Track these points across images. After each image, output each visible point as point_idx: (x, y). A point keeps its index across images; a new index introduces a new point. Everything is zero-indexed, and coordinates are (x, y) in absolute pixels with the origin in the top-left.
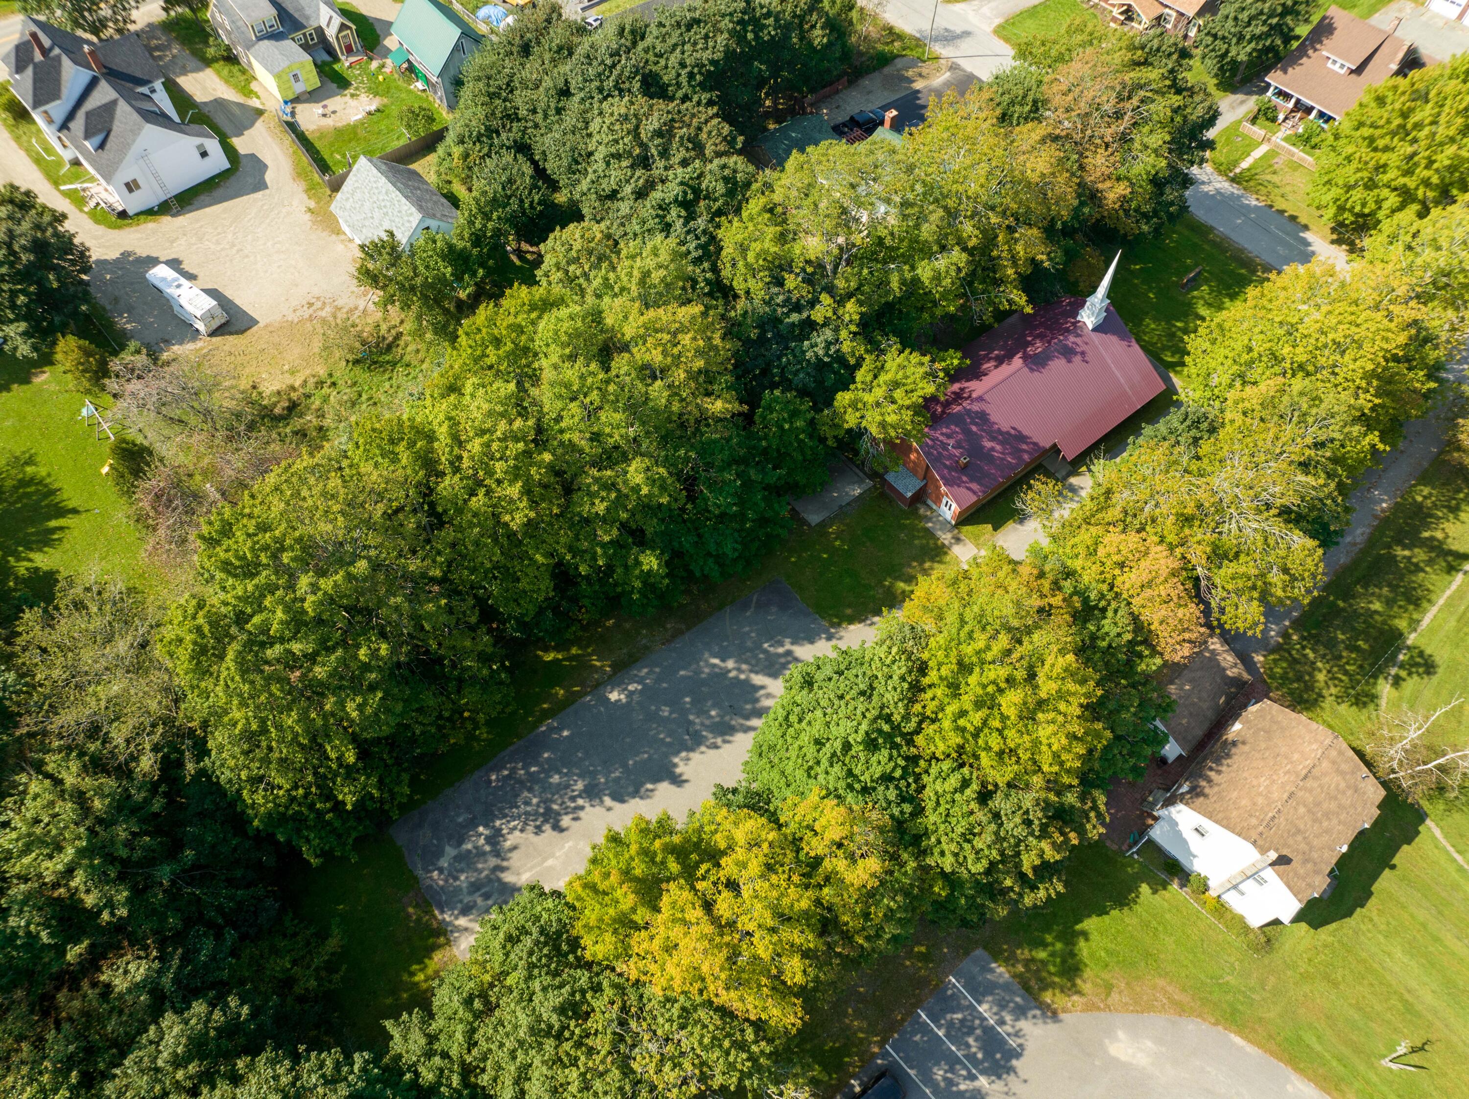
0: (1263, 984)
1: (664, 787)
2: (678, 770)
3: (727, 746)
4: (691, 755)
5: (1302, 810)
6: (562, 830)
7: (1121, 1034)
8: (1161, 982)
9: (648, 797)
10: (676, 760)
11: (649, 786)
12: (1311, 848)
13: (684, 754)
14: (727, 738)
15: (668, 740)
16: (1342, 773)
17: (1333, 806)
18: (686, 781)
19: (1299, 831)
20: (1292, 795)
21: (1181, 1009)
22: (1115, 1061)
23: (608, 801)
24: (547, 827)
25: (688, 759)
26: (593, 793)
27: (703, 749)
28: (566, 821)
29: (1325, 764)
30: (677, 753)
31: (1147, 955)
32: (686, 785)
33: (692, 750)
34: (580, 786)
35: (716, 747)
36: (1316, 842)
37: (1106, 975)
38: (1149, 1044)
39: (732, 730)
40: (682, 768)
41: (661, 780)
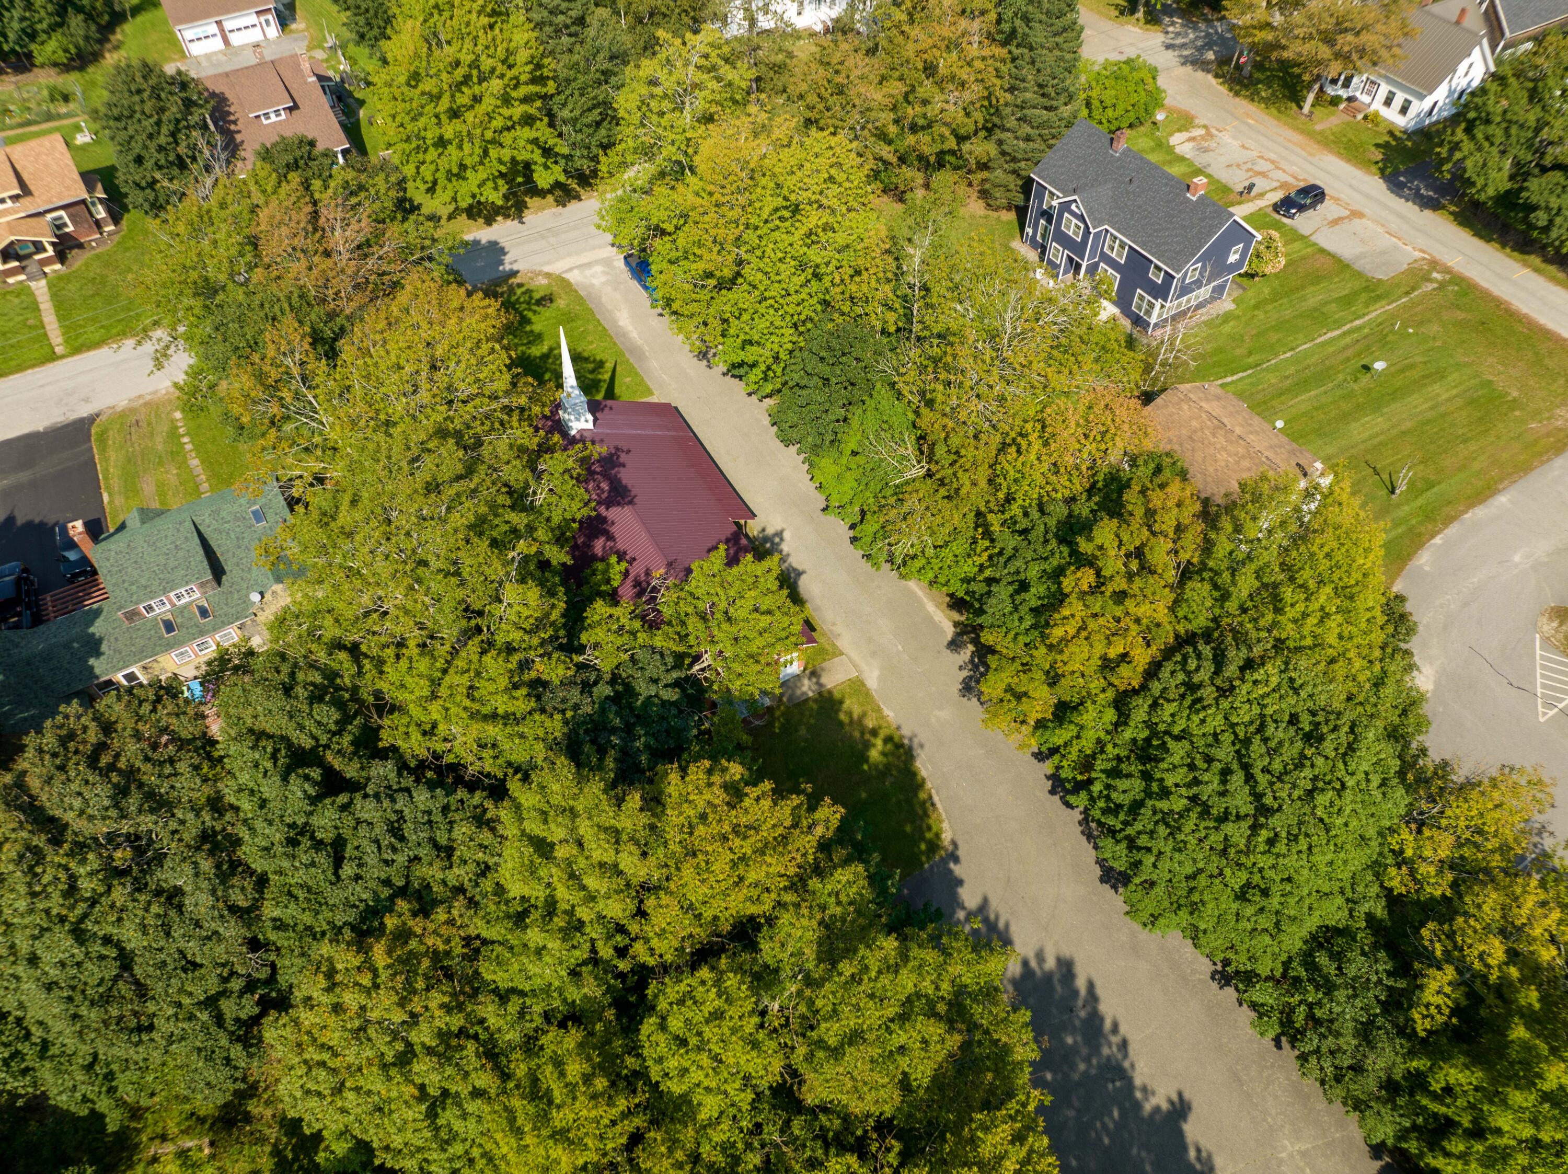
1: (1192, 1130)
2: (1165, 1106)
3: (1123, 1029)
4: (1138, 1082)
9: (1210, 1156)
10: (1148, 1107)
11: (1192, 1154)
13: (1138, 1095)
14: (1108, 1024)
15: (1116, 1114)
18: (1180, 1095)
25: (1144, 1089)
27: (1126, 1064)
30: (1137, 1106)
32: (1187, 1095)
33: (1129, 1081)
35: (1124, 1045)
39: (1095, 1019)
40: (1160, 1099)
41: (1180, 1134)
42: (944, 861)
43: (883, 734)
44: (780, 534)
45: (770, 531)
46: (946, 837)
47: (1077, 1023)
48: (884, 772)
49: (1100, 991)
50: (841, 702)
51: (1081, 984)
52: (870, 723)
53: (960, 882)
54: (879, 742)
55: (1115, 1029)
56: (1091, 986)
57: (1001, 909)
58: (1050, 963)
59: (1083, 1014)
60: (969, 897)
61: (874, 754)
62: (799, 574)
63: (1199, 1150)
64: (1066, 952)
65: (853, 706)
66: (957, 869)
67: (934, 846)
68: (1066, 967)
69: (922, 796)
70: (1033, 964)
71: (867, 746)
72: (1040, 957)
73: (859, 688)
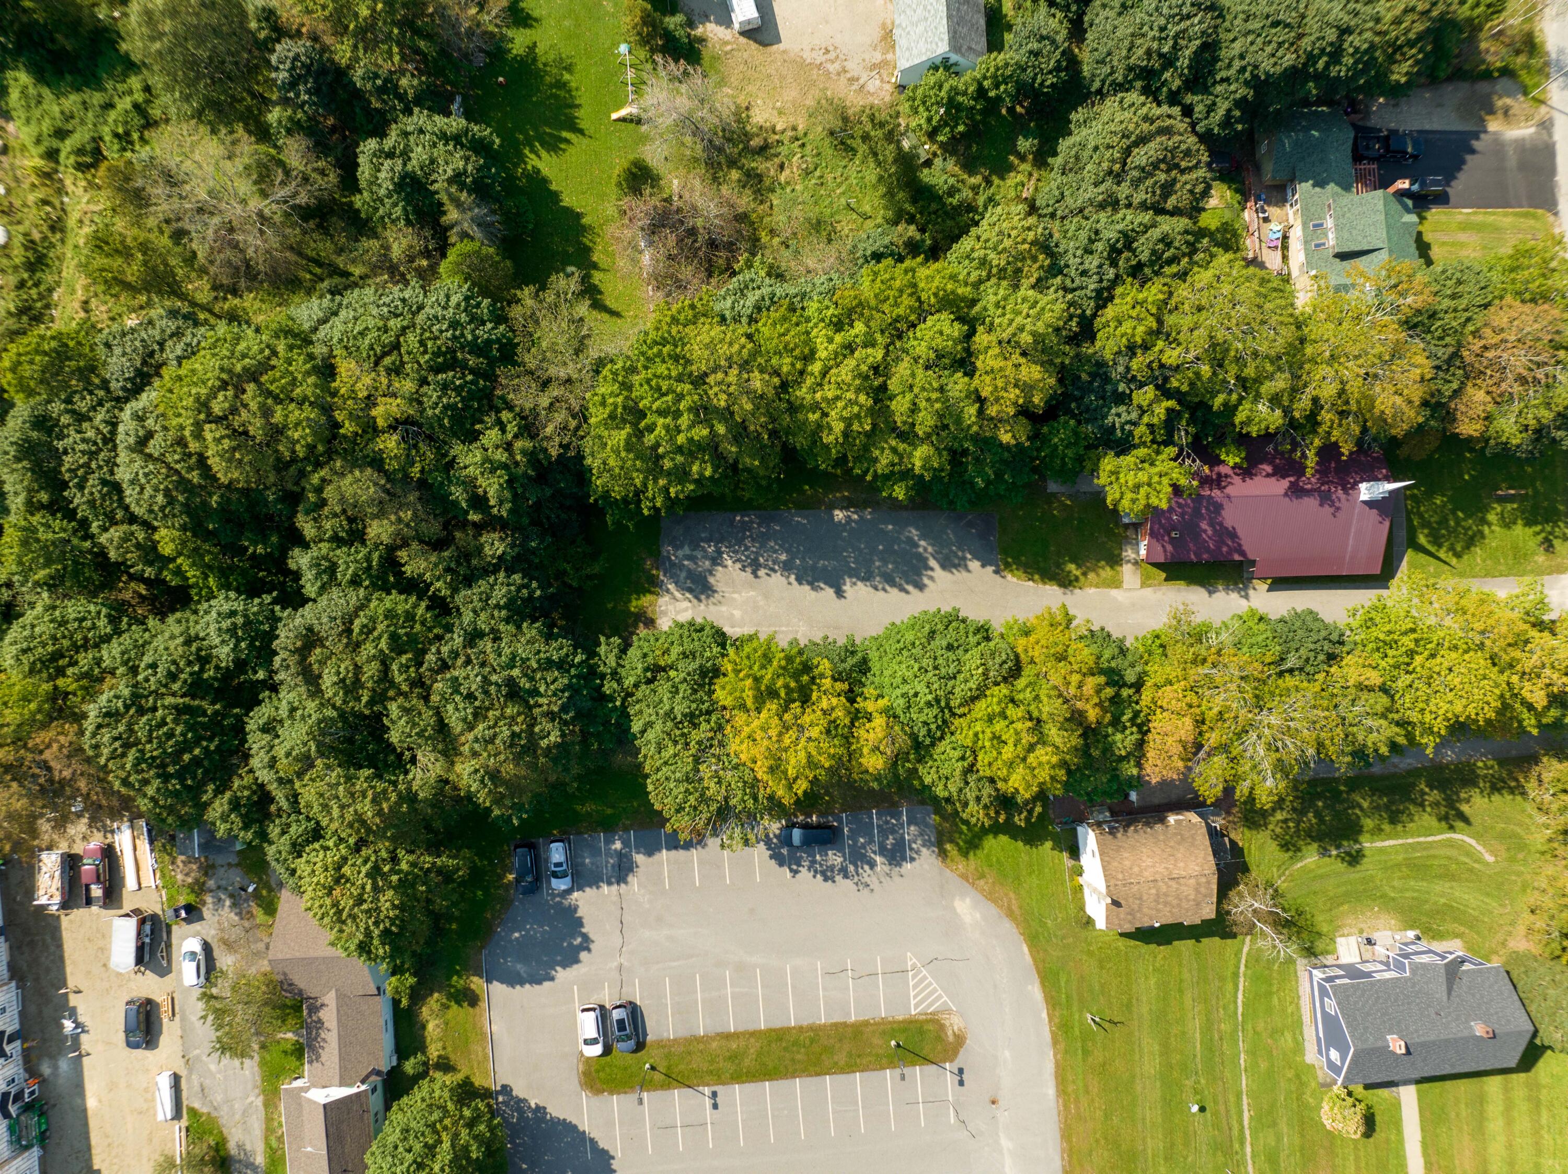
0: (1063, 938)
1: (830, 592)
3: (881, 593)
4: (859, 584)
5: (1153, 891)
6: (756, 577)
7: (968, 900)
8: (1012, 895)
9: (817, 591)
10: (848, 580)
11: (822, 585)
12: (1140, 910)
13: (854, 580)
14: (888, 588)
15: (853, 565)
16: (1197, 891)
17: (1175, 902)
18: (845, 598)
19: (1140, 899)
20: (1156, 881)
21: (1010, 914)
22: (954, 910)
23: (793, 577)
24: (749, 570)
25: (855, 584)
26: (787, 567)
27: (868, 584)
28: (762, 572)
29: (1192, 881)
30: (850, 577)
31: (1018, 878)
32: (843, 600)
33: (861, 581)
34: (783, 557)
35: (876, 588)
36: (1145, 910)
37: (986, 870)
38: (978, 915)
39: (893, 584)
40: (847, 587)
41: (831, 586)
42: (997, 566)
43: (1082, 578)
44: (1246, 597)
45: (1251, 592)
46: (1009, 577)
47: (894, 575)
48: (1059, 566)
49: (903, 594)
50: (1112, 568)
51: (910, 588)
52: (1091, 576)
53: (983, 566)
54: (1078, 573)
55: (884, 590)
56: (907, 592)
57: (959, 576)
58: (926, 581)
59: (898, 580)
60: (974, 565)
61: (1072, 567)
62: (1210, 593)
63: (822, 589)
64: (927, 590)
65: (1107, 572)
66: (990, 569)
67: (1007, 566)
68: (921, 587)
69: (1036, 577)
70: (930, 573)
71: (1079, 566)
72: (931, 578)
73: (1116, 583)
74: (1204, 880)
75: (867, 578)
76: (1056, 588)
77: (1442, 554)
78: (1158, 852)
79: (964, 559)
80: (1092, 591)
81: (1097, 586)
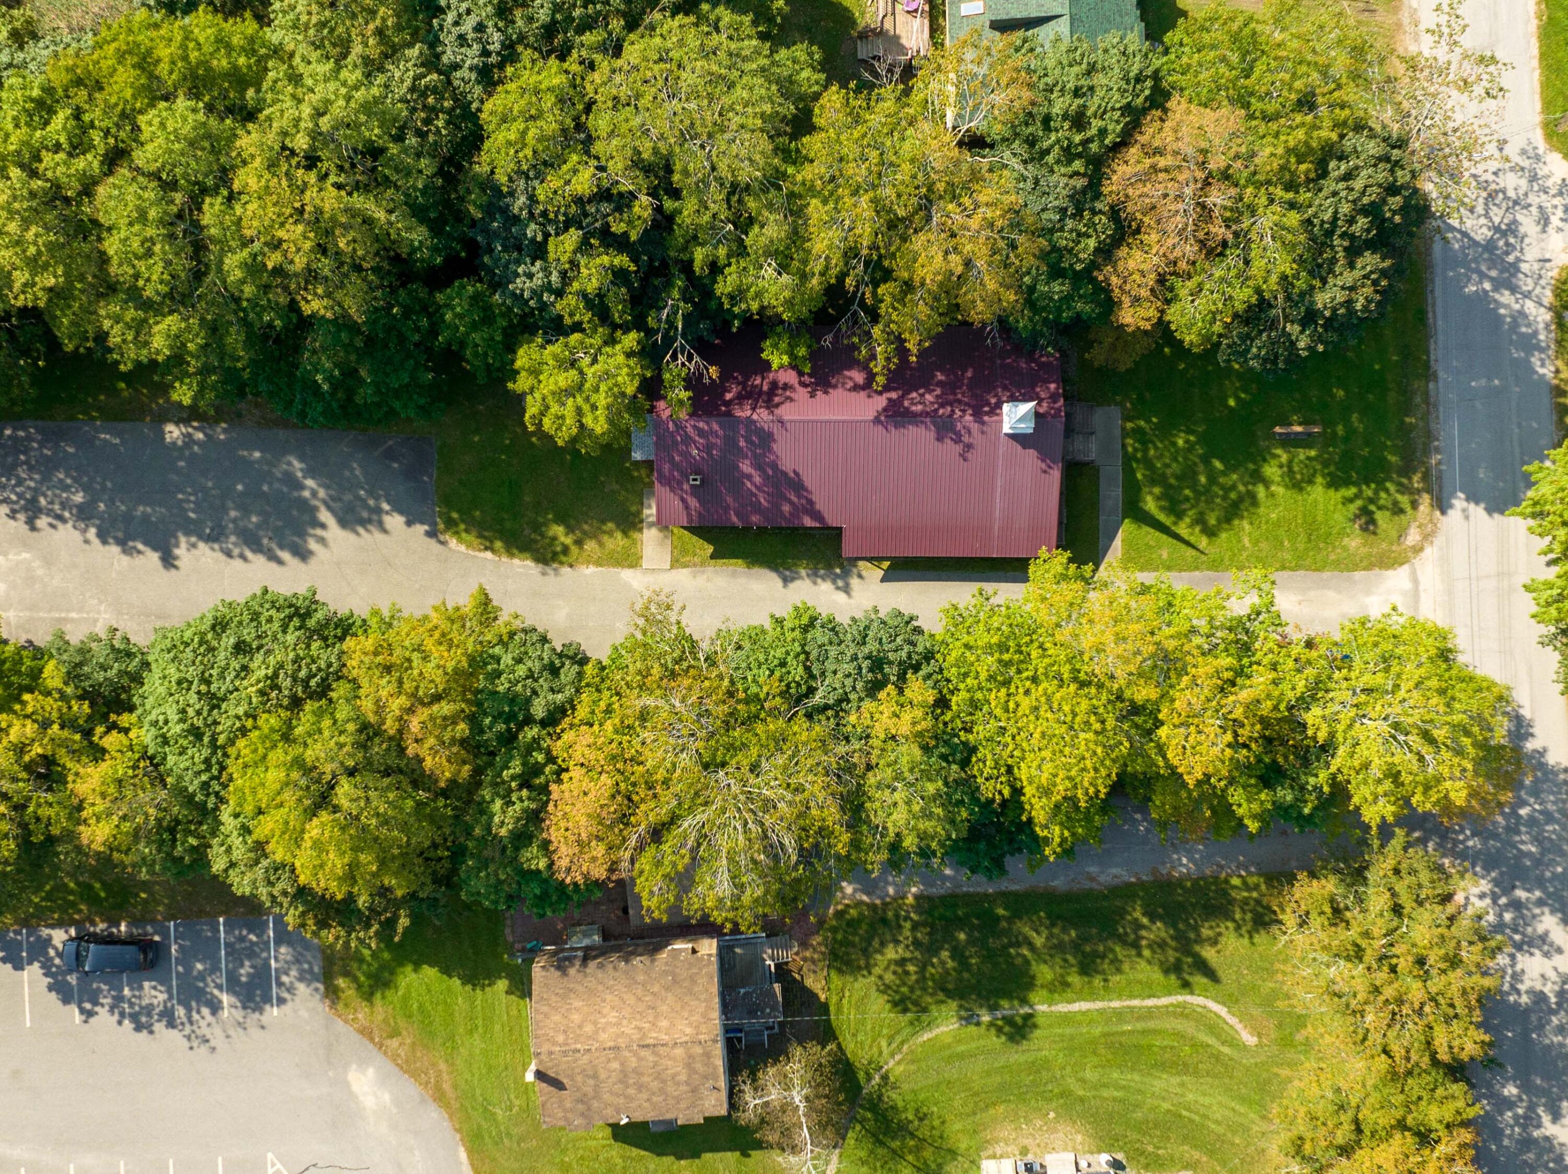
0: (521, 1140)
1: (152, 558)
2: (177, 552)
3: (237, 563)
4: (201, 545)
5: (615, 1065)
6: (33, 528)
7: (371, 1072)
8: (443, 1066)
9: (131, 554)
10: (183, 540)
11: (140, 546)
12: (597, 1096)
13: (193, 539)
14: (249, 554)
15: (192, 515)
16: (690, 1068)
17: (655, 1085)
18: (176, 567)
19: (595, 1077)
20: (616, 1048)
21: (439, 1097)
22: (347, 1085)
23: (92, 531)
24: (21, 517)
25: (194, 546)
26: (84, 515)
27: (216, 546)
28: (42, 522)
29: (679, 1051)
30: (187, 534)
31: (452, 1037)
32: (173, 571)
33: (205, 540)
34: (79, 498)
35: (229, 554)
36: (606, 1096)
37: (399, 1022)
38: (387, 1097)
39: (258, 548)
40: (181, 551)
41: (155, 548)
42: (433, 524)
43: (574, 549)
44: (849, 589)
45: (856, 582)
46: (453, 543)
47: (261, 533)
48: (537, 527)
49: (273, 565)
50: (625, 533)
51: (285, 555)
52: (590, 546)
53: (409, 523)
54: (568, 541)
55: (243, 557)
56: (280, 562)
57: (369, 538)
58: (313, 545)
59: (265, 541)
60: (394, 521)
61: (557, 529)
63: (139, 552)
64: (313, 561)
65: (616, 541)
66: (421, 529)
67: (450, 524)
68: (303, 554)
69: (498, 544)
70: (319, 532)
71: (570, 530)
72: (322, 541)
73: (631, 560)
74: (698, 1050)
75: (212, 538)
76: (529, 563)
77: (1183, 529)
78: (631, 1000)
79: (378, 511)
80: (592, 569)
81: (598, 563)
